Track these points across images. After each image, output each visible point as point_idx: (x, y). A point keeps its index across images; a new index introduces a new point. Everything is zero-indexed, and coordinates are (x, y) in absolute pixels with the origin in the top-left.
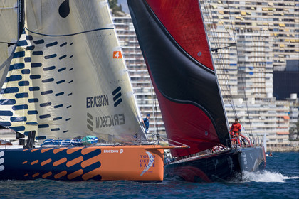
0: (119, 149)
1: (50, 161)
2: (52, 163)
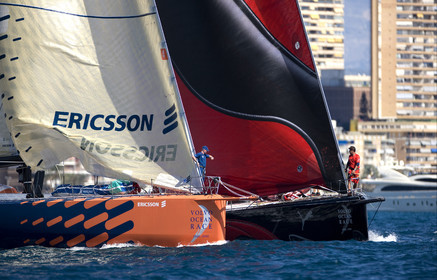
0: (160, 201)
1: (59, 219)
2: (62, 223)
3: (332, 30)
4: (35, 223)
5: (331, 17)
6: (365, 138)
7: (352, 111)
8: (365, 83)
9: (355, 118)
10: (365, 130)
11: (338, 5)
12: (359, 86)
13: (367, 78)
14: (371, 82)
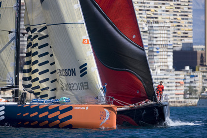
0: (85, 107)
2: (38, 115)
3: (187, 25)
4: (24, 115)
5: (187, 19)
6: (203, 74)
7: (197, 62)
8: (202, 49)
9: (198, 65)
10: (202, 71)
11: (190, 14)
12: (200, 50)
13: (203, 47)
14: (205, 49)
